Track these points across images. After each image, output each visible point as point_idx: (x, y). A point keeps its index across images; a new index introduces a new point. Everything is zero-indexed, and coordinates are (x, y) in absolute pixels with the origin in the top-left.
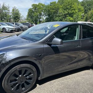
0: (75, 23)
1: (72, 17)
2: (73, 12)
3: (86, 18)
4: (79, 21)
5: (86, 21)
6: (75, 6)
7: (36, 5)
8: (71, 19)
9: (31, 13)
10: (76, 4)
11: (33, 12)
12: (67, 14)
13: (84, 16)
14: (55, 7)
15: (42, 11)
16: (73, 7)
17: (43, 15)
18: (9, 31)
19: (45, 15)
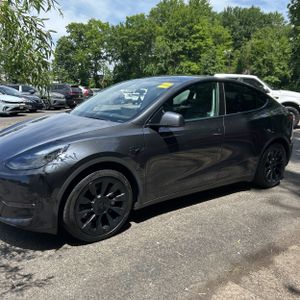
0: (208, 77)
1: (196, 60)
2: (200, 47)
3: (240, 62)
4: (220, 72)
5: (239, 71)
6: (203, 26)
7: (82, 25)
8: (195, 67)
9: (67, 52)
10: (205, 20)
11: (73, 48)
12: (181, 53)
13: (232, 57)
14: (143, 32)
15: (101, 44)
16: (198, 31)
17: (105, 58)
18: (7, 112)
19: (110, 58)
